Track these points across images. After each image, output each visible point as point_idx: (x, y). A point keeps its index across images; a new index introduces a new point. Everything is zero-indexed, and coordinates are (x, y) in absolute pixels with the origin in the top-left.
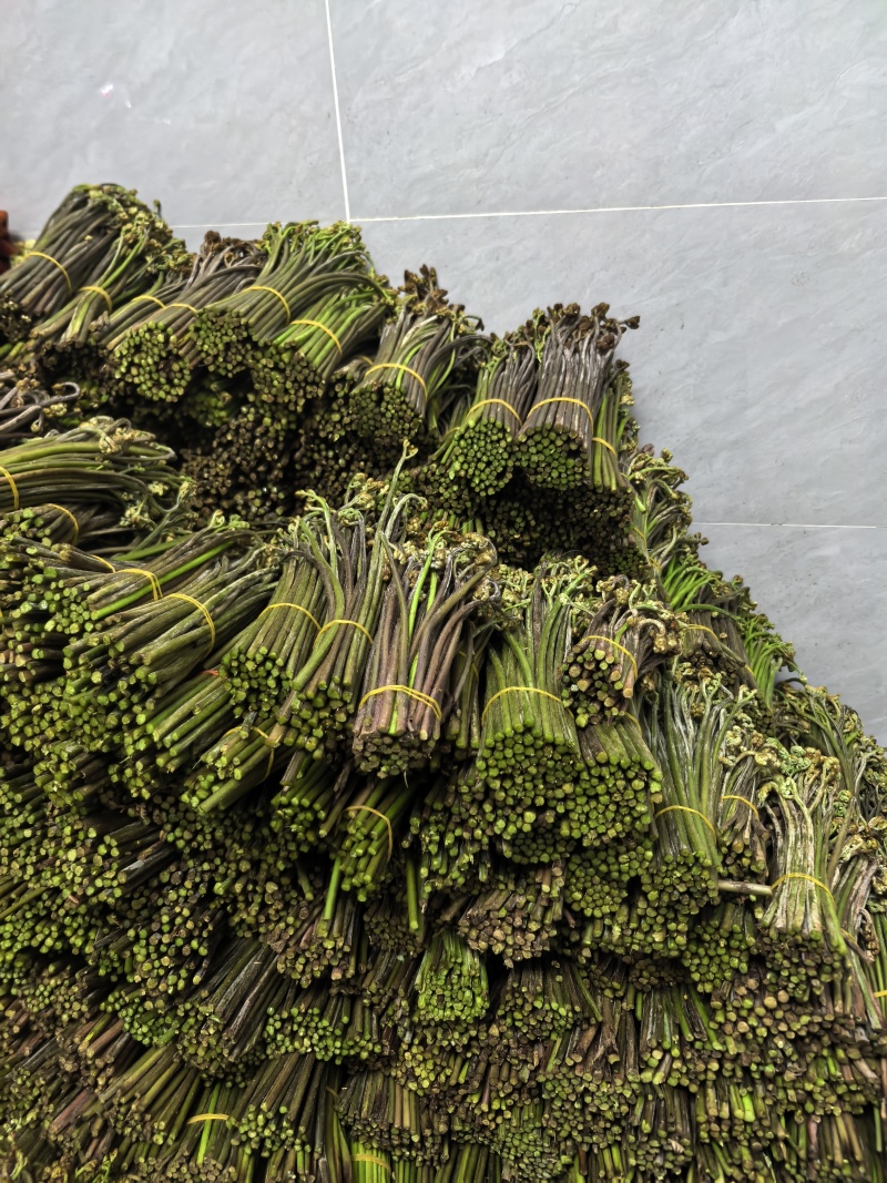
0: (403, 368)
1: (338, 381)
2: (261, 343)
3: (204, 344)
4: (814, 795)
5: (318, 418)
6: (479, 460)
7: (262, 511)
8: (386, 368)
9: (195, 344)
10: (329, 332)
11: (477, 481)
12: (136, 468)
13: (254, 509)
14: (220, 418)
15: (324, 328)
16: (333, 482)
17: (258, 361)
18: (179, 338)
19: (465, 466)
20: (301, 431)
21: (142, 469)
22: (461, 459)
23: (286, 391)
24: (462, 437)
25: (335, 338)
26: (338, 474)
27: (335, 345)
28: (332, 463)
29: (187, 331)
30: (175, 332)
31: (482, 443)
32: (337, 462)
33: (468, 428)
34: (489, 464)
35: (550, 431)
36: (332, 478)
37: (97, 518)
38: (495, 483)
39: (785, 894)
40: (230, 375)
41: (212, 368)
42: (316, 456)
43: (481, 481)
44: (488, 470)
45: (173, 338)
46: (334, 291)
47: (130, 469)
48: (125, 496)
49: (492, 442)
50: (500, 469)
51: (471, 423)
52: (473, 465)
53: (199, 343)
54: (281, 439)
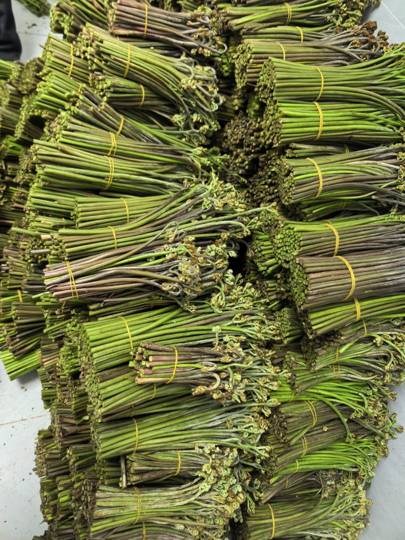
0: (320, 174)
1: (291, 148)
2: (275, 98)
3: (262, 75)
4: (208, 503)
5: (274, 154)
6: (286, 246)
7: (238, 165)
8: (314, 165)
9: (258, 72)
10: (322, 123)
11: (279, 252)
12: (192, 102)
13: (237, 161)
14: (251, 114)
15: (321, 119)
16: (263, 185)
17: (271, 105)
18: (253, 63)
19: (281, 241)
20: (267, 152)
21: (194, 105)
22: (282, 236)
23: (269, 130)
24: (289, 228)
25: (321, 128)
26: (266, 184)
27: (318, 132)
28: (267, 177)
29: (262, 63)
30: (255, 58)
31: (291, 242)
32: (268, 179)
33: (293, 229)
34: (287, 251)
35: (306, 273)
36: (263, 182)
37: (164, 107)
38: (283, 261)
39: (124, 495)
40: (260, 100)
41: (256, 89)
42: (266, 167)
43: (280, 253)
44: (285, 253)
45: (251, 61)
46: (373, 106)
47: (190, 100)
48: (181, 109)
49: (294, 246)
50: (287, 260)
51: (295, 229)
52: (283, 244)
53: (261, 73)
54: (260, 146)
